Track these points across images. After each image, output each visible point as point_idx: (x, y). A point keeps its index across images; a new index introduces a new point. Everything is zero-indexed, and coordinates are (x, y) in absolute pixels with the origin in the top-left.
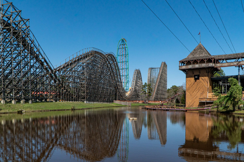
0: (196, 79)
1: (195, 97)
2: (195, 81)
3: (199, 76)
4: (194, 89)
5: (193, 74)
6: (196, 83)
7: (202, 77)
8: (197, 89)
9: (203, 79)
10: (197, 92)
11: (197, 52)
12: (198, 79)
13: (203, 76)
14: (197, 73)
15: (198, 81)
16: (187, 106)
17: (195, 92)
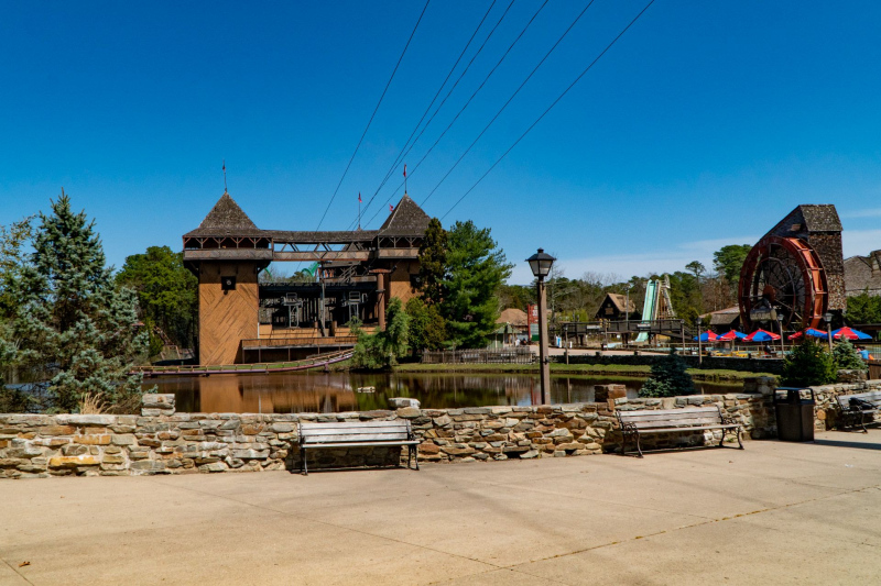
0: (226, 288)
1: (227, 335)
2: (226, 293)
3: (234, 281)
4: (223, 313)
5: (219, 273)
6: (227, 298)
7: (243, 285)
8: (230, 314)
9: (245, 290)
10: (230, 322)
11: (224, 216)
12: (233, 287)
13: (244, 282)
14: (229, 272)
15: (231, 292)
16: (203, 363)
17: (224, 322)
